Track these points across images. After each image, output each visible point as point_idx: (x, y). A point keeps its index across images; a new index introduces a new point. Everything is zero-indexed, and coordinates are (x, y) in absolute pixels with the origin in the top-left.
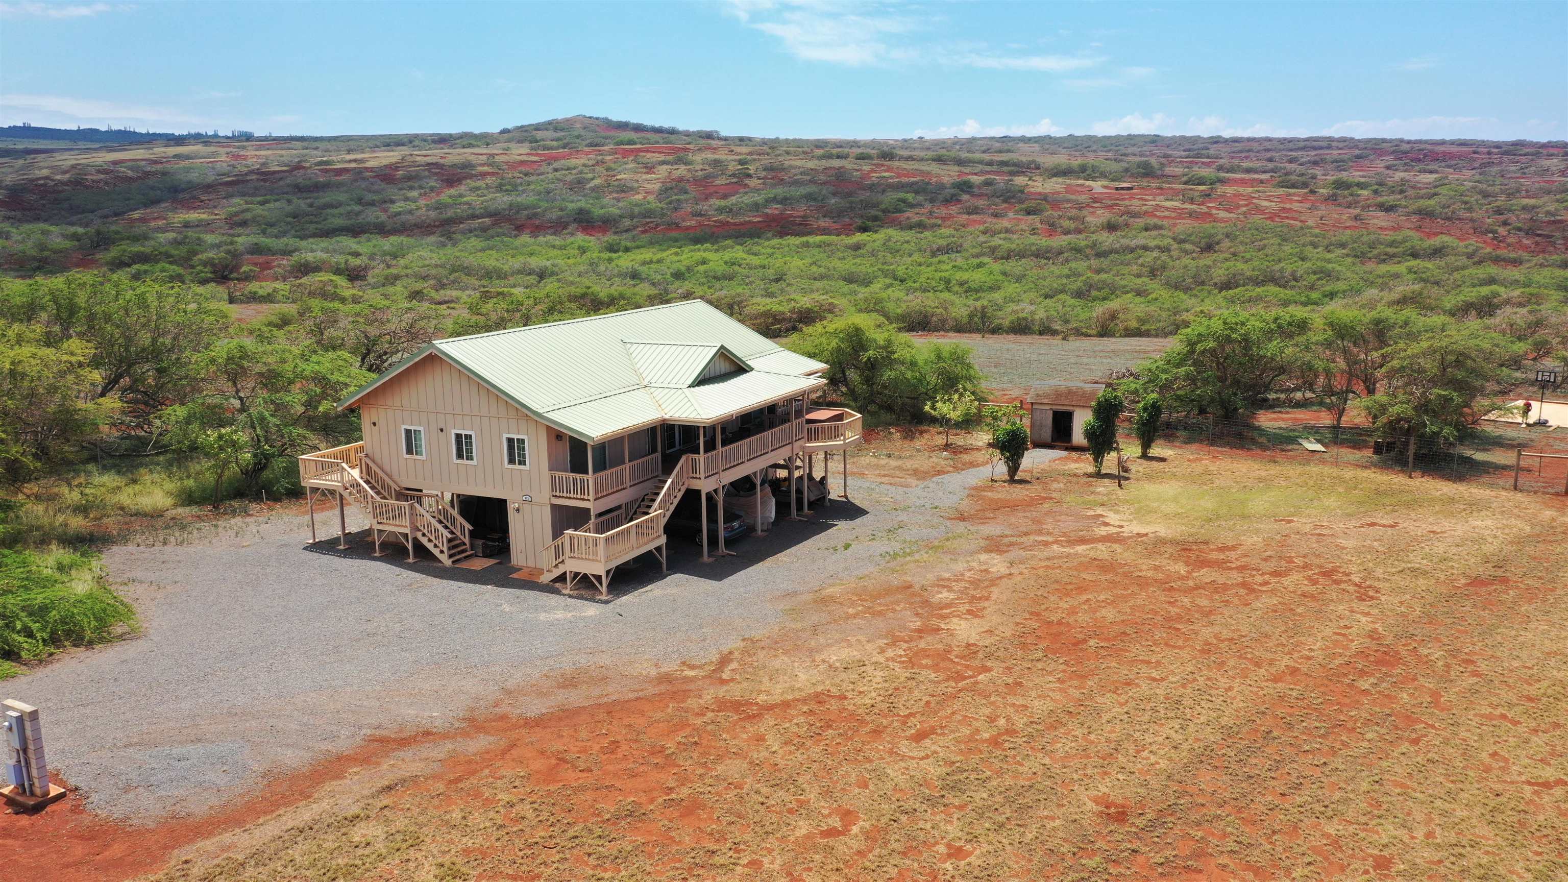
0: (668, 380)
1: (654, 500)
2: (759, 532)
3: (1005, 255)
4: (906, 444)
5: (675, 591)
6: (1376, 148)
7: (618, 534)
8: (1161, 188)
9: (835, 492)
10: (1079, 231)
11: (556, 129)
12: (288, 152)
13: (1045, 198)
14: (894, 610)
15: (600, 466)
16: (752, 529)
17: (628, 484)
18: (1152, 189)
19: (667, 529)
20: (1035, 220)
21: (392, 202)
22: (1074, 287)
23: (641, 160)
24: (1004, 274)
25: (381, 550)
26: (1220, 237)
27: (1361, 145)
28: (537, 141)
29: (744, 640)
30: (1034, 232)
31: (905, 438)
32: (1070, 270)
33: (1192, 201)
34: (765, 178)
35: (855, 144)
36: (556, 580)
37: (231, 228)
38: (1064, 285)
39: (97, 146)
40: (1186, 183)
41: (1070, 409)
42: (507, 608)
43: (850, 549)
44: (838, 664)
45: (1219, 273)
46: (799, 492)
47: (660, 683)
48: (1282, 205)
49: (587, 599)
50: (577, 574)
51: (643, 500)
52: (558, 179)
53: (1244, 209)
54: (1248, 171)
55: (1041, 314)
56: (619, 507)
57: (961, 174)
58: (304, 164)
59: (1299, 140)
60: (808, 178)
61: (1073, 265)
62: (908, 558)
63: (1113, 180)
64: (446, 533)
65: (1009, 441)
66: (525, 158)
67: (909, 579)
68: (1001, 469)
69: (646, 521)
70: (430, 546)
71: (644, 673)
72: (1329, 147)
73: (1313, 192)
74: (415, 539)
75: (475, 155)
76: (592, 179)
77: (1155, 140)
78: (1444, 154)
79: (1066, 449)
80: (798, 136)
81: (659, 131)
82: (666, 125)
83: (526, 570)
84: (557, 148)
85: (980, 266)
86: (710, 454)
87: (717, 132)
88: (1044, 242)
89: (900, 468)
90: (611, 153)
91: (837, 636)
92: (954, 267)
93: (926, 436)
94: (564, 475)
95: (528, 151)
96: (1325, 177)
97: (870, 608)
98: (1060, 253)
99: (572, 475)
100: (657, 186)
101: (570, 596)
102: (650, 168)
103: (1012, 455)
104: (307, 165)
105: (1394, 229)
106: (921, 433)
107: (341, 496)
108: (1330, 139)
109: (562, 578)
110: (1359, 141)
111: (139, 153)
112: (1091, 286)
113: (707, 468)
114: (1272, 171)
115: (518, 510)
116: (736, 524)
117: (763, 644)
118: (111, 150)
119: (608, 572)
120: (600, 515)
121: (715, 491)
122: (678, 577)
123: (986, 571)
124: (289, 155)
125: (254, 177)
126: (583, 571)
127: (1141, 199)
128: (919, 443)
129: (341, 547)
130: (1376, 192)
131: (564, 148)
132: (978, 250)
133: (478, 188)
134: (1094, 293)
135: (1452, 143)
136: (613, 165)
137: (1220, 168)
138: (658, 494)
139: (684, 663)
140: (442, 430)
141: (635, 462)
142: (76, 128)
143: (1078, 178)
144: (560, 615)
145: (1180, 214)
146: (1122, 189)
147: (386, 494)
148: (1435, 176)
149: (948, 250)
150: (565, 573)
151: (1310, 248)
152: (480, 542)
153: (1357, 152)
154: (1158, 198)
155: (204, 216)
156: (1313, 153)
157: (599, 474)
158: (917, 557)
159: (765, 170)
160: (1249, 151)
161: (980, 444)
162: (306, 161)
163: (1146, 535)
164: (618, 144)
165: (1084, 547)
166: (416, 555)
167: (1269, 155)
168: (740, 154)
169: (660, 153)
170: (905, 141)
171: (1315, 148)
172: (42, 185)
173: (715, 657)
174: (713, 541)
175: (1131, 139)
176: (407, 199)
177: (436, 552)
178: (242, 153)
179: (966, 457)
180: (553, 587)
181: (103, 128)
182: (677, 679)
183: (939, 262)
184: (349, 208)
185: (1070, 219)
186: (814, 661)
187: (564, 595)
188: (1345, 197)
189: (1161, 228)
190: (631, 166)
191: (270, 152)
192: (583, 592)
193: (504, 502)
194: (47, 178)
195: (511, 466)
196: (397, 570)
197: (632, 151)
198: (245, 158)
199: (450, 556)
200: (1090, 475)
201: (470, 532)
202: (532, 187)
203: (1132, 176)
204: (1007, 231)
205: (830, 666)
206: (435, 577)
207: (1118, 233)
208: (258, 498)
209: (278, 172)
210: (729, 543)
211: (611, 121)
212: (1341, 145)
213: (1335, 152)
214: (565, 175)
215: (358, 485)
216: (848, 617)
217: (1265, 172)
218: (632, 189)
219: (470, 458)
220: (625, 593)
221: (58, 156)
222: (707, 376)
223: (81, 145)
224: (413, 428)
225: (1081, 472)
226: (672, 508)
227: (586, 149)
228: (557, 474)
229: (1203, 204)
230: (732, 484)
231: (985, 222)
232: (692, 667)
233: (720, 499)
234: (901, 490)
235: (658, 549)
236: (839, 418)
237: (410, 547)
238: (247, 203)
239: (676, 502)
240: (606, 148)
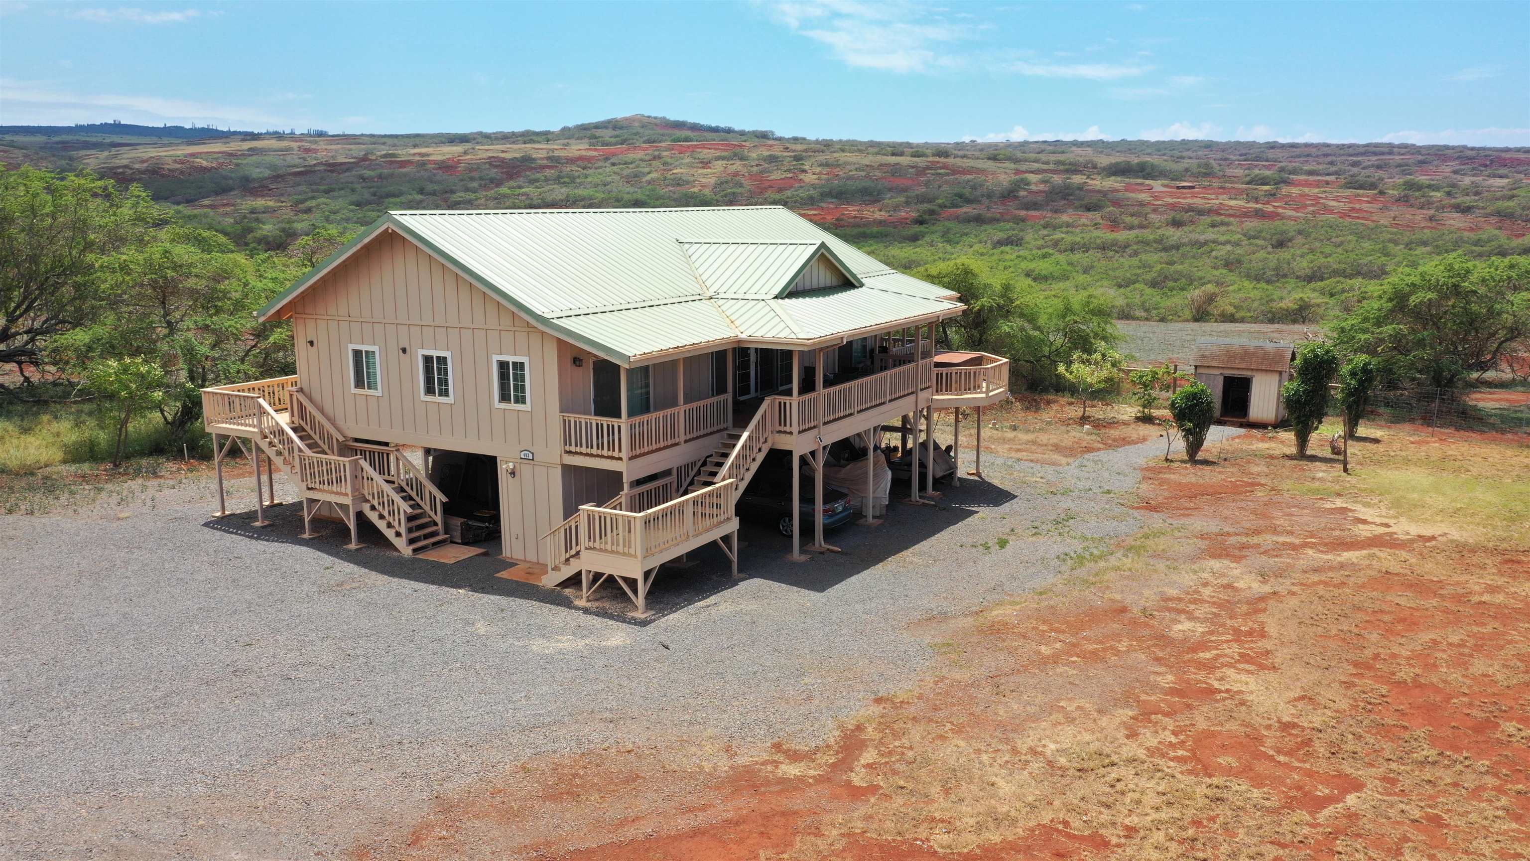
0: (744, 289)
1: (720, 465)
2: (870, 519)
3: (1069, 247)
4: (1030, 416)
5: (753, 606)
6: (1440, 154)
7: (664, 514)
8: (1224, 188)
9: (964, 469)
10: (1141, 227)
11: (615, 128)
12: (357, 146)
13: (1104, 193)
14: (1117, 653)
15: (641, 406)
16: (859, 514)
17: (683, 438)
18: (1214, 188)
19: (741, 509)
20: (1096, 216)
21: (453, 192)
22: (1149, 277)
23: (698, 156)
24: (1071, 264)
25: (313, 529)
26: (1292, 234)
27: (1423, 151)
28: (596, 138)
29: (878, 701)
30: (1096, 225)
31: (1027, 408)
32: (1140, 261)
33: (1256, 200)
34: (820, 173)
35: (909, 145)
36: (565, 584)
37: (296, 215)
38: (1137, 275)
39: (180, 141)
40: (1248, 183)
41: (1246, 374)
42: (481, 628)
43: (1008, 546)
44: (1063, 761)
45: (1303, 265)
46: (923, 465)
47: (737, 791)
48: (1351, 205)
49: (611, 617)
50: (597, 576)
51: (704, 464)
52: (615, 173)
53: (1312, 209)
54: (1311, 173)
55: (1120, 302)
56: (667, 473)
57: (1018, 172)
58: (370, 157)
59: (1358, 146)
60: (863, 174)
61: (1143, 257)
62: (1102, 564)
63: (1173, 180)
64: (405, 507)
65: (1191, 408)
66: (584, 153)
67: (1118, 597)
68: (1179, 444)
69: (710, 494)
70: (381, 525)
71: (707, 767)
72: (1391, 153)
73: (1382, 193)
74: (360, 515)
75: (539, 151)
76: (649, 173)
77: (1209, 146)
78: (1512, 160)
79: (1241, 426)
80: (852, 138)
81: (716, 130)
82: (722, 125)
83: (522, 566)
84: (615, 144)
85: (1044, 256)
86: (807, 397)
87: (772, 132)
88: (1110, 236)
89: (1034, 442)
90: (670, 149)
91: (1040, 699)
92: (1018, 257)
93: (1055, 407)
94: (583, 418)
95: (587, 147)
96: (1394, 183)
97: (1074, 645)
98: (1127, 246)
99: (595, 420)
100: (712, 181)
101: (586, 611)
102: (706, 164)
103: (1195, 426)
104: (374, 157)
105: (1471, 230)
106: (1048, 403)
107: (258, 449)
108: (1391, 146)
109: (574, 581)
110: (1421, 147)
111: (217, 147)
112: (1166, 277)
113: (802, 420)
114: (1336, 173)
115: (513, 473)
116: (839, 506)
117: (912, 710)
118: (190, 144)
119: (647, 574)
120: (639, 482)
121: (813, 453)
122: (756, 583)
123: (1229, 586)
124: (358, 151)
125: (322, 168)
126: (608, 571)
127: (1205, 198)
128: (1047, 415)
129: (258, 524)
130: (1449, 194)
131: (622, 144)
132: (1041, 242)
133: (537, 181)
134: (1171, 284)
135: (1518, 150)
136: (669, 160)
137: (1282, 170)
138: (726, 455)
139: (777, 747)
140: (404, 350)
141: (695, 405)
142: (162, 126)
143: (1138, 177)
144: (566, 643)
145: (1245, 214)
146: (1184, 187)
147: (326, 447)
148: (1506, 181)
149: (1008, 242)
150: (579, 574)
151: (1391, 245)
152: (457, 522)
153: (1420, 157)
154: (1221, 197)
155: (271, 204)
156: (1375, 158)
157: (637, 419)
158: (1113, 561)
159: (820, 165)
160: (1308, 155)
161: (1125, 417)
162: (372, 153)
163: (1433, 538)
164: (674, 141)
165: (1357, 553)
166: (361, 537)
167: (1329, 159)
168: (794, 151)
169: (715, 149)
170: (958, 144)
171: (1375, 154)
172: (121, 173)
173: (832, 736)
174: (807, 530)
175: (1185, 144)
176: (467, 190)
177: (390, 534)
178: (313, 147)
179: (1114, 433)
180: (559, 594)
181: (188, 126)
182: (767, 783)
183: (1002, 252)
184: (410, 197)
185: (1132, 215)
186: (1015, 751)
187: (577, 608)
188: (1417, 198)
189: (1227, 224)
190: (688, 160)
191: (339, 146)
192: (607, 605)
193: (492, 461)
194: (126, 167)
195: (504, 406)
196: (327, 559)
197: (689, 147)
198: (316, 151)
199: (411, 541)
200: (1290, 457)
201: (444, 505)
202: (589, 179)
203: (1193, 175)
204: (1068, 225)
205: (1050, 763)
206: (383, 572)
207: (1186, 229)
208: (179, 455)
209: (345, 163)
210: (830, 533)
211: (669, 120)
212: (1403, 151)
213: (1397, 157)
214: (622, 169)
215: (282, 432)
216: (1044, 662)
217: (1328, 174)
218: (688, 182)
219: (444, 393)
220: (674, 608)
221: (141, 149)
222: (800, 288)
223: (165, 140)
224: (364, 348)
225: (1277, 452)
226: (749, 477)
227: (644, 145)
228: (572, 417)
229: (1268, 203)
230: (834, 445)
231: (1045, 217)
232: (795, 757)
233: (819, 466)
234: (1050, 469)
235: (726, 539)
236: (977, 361)
237: (352, 525)
238: (313, 191)
239: (754, 467)
240: (663, 144)
